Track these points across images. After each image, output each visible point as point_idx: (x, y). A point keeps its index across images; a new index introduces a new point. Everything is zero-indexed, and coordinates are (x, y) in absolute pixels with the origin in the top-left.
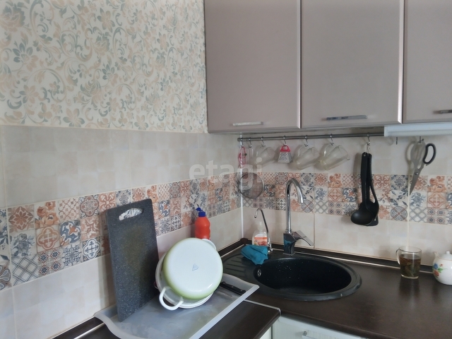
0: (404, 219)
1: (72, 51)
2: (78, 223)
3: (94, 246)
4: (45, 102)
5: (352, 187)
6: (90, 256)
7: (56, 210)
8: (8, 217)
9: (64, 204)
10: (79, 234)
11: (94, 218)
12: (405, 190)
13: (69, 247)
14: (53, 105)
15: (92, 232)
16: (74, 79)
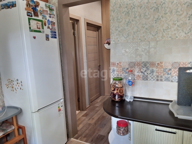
1: (175, 14)
2: (170, 70)
3: (176, 78)
4: (164, 33)
6: (174, 81)
7: (163, 64)
8: (149, 64)
9: (166, 63)
10: (171, 73)
11: (177, 69)
13: (166, 76)
14: (166, 33)
15: (176, 74)
16: (175, 23)
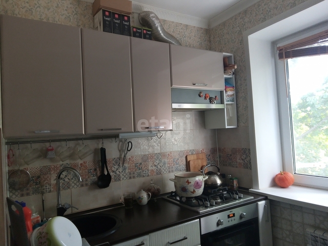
0: (120, 180)
5: (93, 168)
12: (119, 165)
